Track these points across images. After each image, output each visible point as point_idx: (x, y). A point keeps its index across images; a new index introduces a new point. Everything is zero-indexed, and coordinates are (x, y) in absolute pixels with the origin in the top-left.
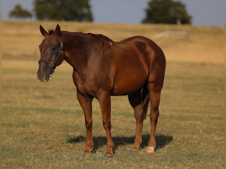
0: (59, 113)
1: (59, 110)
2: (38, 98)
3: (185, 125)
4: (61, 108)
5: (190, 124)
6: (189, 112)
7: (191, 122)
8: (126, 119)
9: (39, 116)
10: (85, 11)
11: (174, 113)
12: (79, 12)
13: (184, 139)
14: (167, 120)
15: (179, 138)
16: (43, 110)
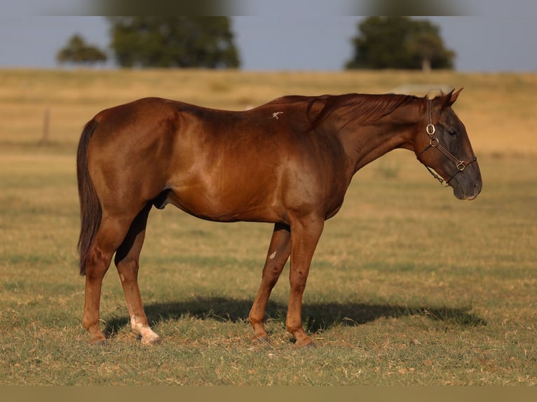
0: (236, 267)
1: (235, 261)
2: (178, 235)
3: (515, 288)
4: (239, 256)
5: (526, 285)
6: (512, 259)
7: (526, 281)
8: (383, 277)
9: (199, 275)
10: (222, 45)
11: (482, 263)
12: (210, 48)
13: (528, 318)
14: (472, 278)
15: (516, 316)
16: (202, 262)
